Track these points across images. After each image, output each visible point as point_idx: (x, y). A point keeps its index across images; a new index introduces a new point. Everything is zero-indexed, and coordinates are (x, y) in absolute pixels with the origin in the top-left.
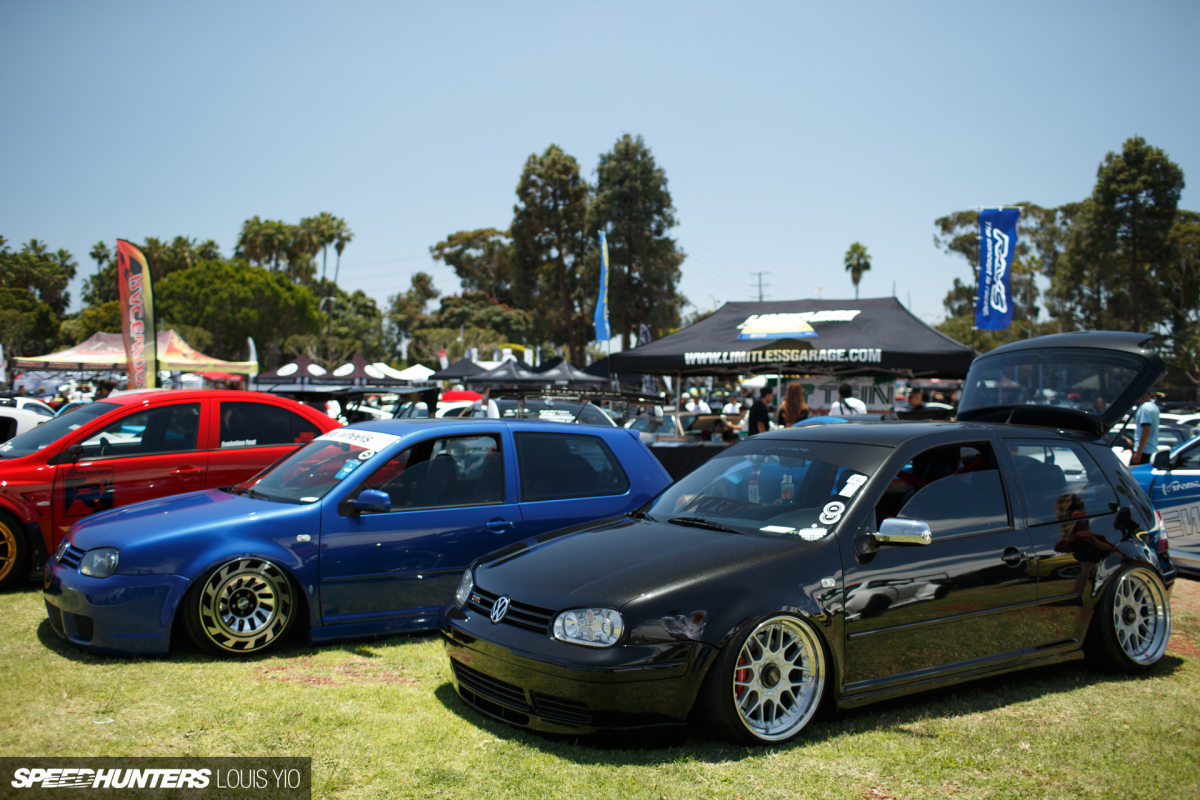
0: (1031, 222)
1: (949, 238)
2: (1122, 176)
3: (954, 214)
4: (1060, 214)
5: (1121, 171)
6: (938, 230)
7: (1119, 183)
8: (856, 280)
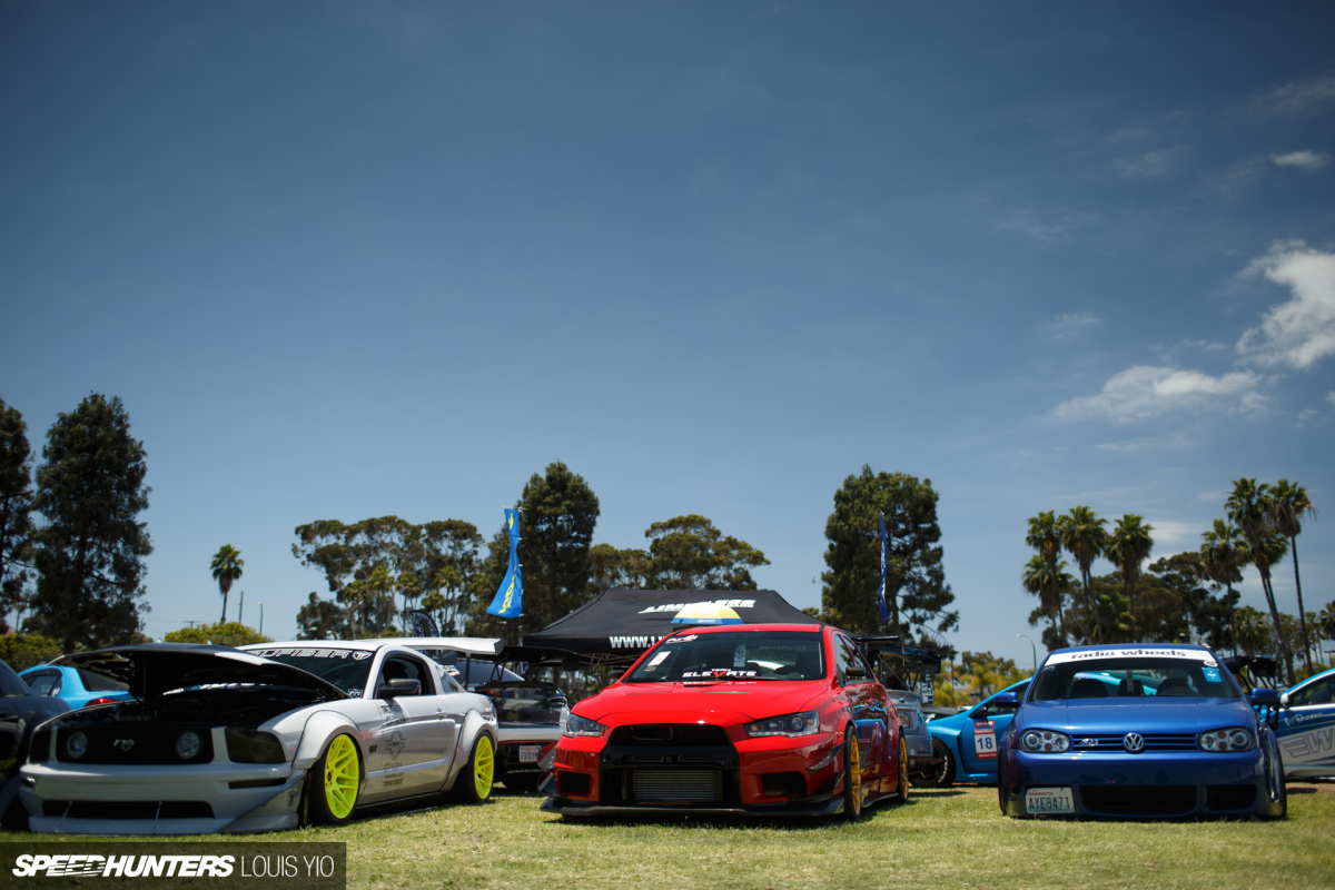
0: (395, 538)
1: (310, 549)
2: (548, 499)
3: (315, 522)
4: (424, 531)
5: (547, 494)
6: (298, 540)
7: (544, 504)
8: (225, 588)
